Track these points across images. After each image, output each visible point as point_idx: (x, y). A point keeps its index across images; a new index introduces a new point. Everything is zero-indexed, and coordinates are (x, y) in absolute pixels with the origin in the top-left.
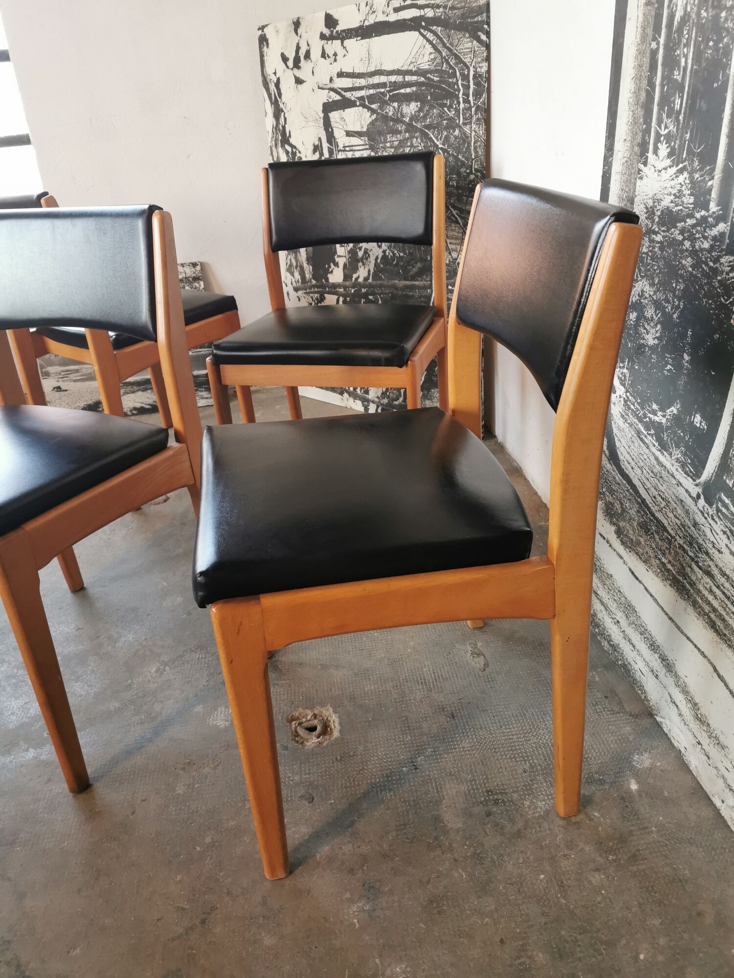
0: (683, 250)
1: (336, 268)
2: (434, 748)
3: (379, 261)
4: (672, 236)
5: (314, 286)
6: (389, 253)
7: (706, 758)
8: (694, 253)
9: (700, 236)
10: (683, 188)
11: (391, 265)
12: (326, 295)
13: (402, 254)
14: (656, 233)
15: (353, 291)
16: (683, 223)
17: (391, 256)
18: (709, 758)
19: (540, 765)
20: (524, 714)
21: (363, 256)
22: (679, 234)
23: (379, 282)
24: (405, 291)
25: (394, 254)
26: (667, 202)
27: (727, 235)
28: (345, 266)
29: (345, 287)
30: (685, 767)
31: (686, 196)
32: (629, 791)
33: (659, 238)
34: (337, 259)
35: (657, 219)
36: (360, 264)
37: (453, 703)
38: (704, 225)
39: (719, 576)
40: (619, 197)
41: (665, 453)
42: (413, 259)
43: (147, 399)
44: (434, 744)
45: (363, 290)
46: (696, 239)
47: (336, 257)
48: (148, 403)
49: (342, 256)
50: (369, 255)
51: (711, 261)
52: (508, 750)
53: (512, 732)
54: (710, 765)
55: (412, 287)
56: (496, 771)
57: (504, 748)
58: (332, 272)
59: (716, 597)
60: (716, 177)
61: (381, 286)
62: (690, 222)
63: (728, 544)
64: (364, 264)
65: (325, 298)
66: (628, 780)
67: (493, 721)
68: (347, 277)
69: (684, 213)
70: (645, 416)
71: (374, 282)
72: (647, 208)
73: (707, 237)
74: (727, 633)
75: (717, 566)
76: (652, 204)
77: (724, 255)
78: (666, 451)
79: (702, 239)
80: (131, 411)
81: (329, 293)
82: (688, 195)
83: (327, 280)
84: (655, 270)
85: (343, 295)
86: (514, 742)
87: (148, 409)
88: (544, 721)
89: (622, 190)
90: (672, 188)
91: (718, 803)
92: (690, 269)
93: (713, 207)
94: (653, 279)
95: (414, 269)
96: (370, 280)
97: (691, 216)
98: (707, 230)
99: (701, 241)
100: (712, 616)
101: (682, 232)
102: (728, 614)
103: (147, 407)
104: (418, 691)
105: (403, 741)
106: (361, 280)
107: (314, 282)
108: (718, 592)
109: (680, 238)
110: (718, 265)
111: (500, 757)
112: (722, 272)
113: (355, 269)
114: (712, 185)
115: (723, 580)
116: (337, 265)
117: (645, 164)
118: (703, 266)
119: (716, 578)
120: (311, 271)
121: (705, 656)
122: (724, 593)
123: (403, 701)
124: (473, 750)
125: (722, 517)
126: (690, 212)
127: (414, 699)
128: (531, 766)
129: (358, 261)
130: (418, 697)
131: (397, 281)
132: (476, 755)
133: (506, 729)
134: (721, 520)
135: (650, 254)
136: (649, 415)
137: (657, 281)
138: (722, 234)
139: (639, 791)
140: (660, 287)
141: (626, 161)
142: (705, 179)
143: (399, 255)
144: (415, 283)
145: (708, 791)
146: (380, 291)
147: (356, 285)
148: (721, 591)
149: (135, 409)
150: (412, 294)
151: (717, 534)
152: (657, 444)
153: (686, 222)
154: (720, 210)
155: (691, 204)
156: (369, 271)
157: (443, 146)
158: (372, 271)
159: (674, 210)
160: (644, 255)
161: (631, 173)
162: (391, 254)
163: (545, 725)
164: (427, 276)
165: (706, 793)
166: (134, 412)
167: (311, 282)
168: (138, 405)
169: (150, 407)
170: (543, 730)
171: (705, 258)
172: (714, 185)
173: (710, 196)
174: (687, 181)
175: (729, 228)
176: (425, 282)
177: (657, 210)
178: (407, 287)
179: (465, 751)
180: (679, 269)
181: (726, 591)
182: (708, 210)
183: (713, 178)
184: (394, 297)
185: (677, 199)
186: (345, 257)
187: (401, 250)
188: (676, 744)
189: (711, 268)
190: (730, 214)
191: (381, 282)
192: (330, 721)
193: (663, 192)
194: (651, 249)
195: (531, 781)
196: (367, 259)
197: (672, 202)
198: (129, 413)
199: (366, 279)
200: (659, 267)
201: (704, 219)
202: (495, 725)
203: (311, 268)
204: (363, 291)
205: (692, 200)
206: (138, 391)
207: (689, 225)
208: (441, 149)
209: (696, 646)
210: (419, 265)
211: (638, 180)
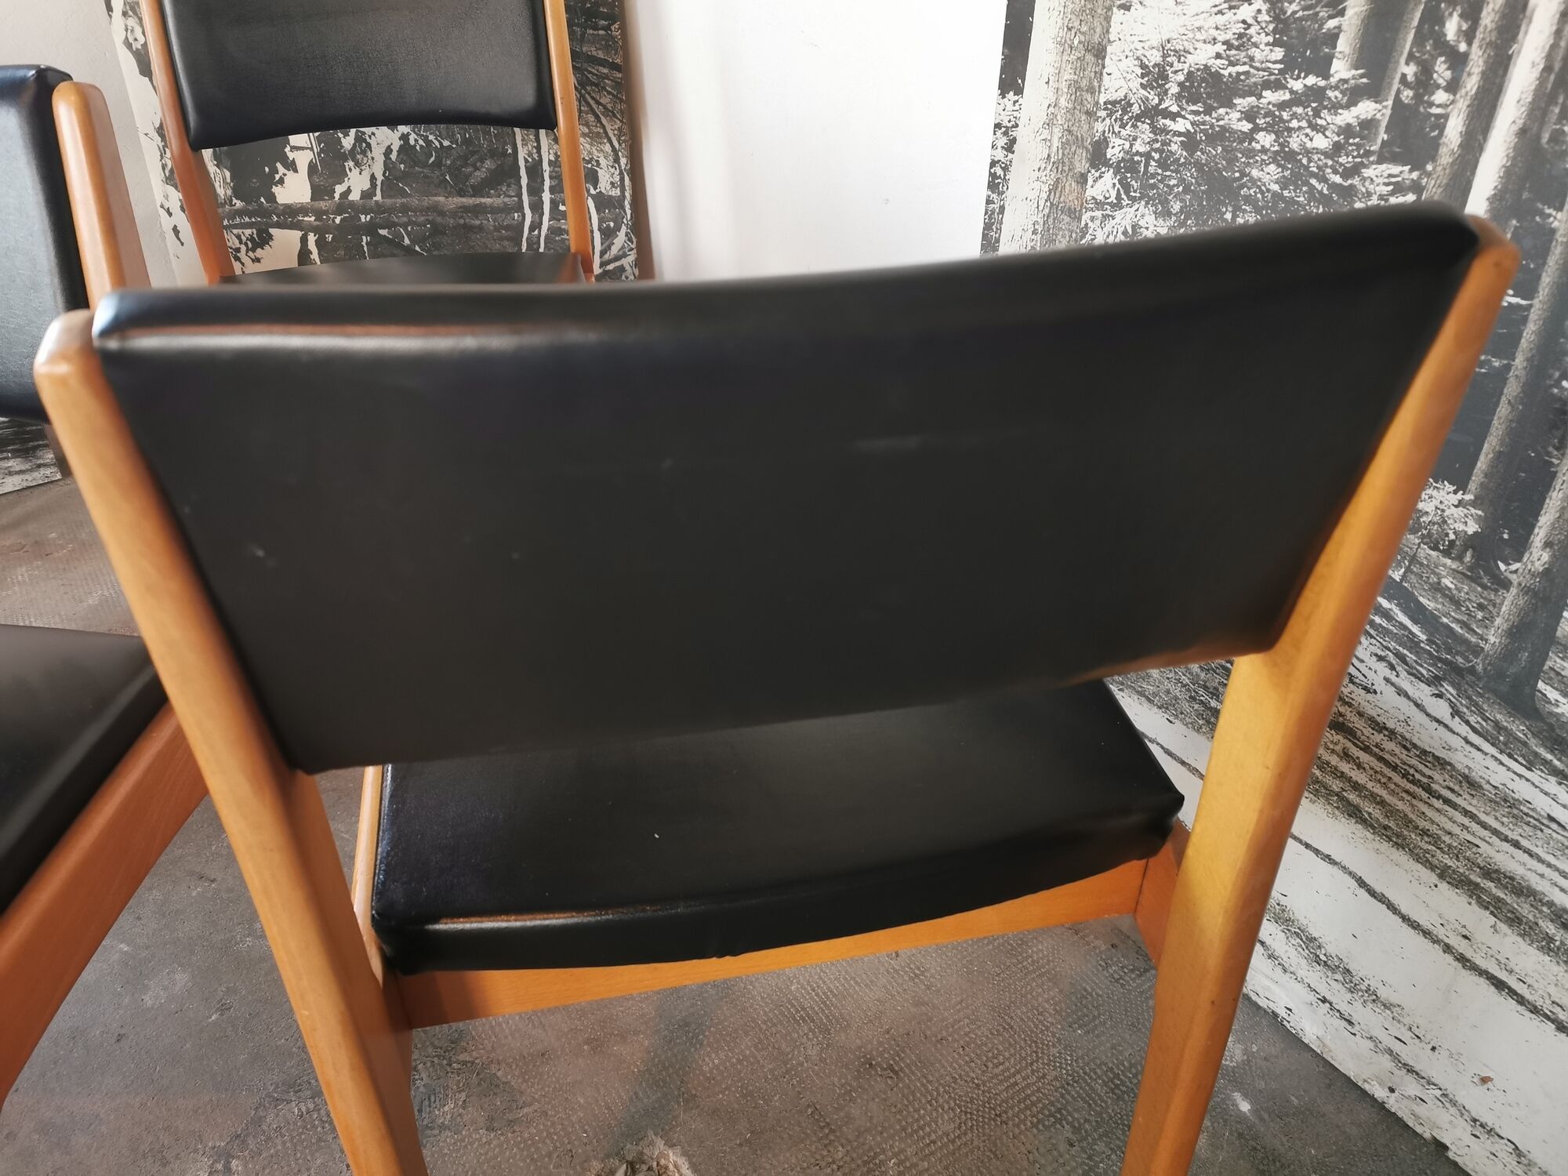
0: (1254, 149)
1: (290, 174)
2: (895, 1155)
3: (394, 156)
4: (1221, 123)
5: (240, 213)
6: (416, 140)
7: (1344, 1023)
8: (1284, 156)
9: (1304, 124)
10: (1252, 31)
11: (425, 165)
12: (272, 231)
13: (446, 143)
14: (1173, 117)
15: (338, 220)
16: (1252, 100)
17: (421, 146)
18: (1350, 1023)
19: (1086, 1120)
20: (1009, 1024)
21: (354, 145)
22: (1239, 120)
23: (399, 201)
24: (462, 217)
25: (428, 142)
26: (1203, 56)
27: (1384, 124)
28: (312, 169)
29: (319, 214)
30: (1295, 1041)
31: (1262, 46)
32: (1241, 1118)
33: (1181, 125)
34: (291, 155)
35: (1174, 89)
36: (351, 164)
37: (880, 1044)
38: (1314, 105)
39: (1368, 731)
40: (1059, 43)
42: (473, 153)
44: (892, 1147)
45: (363, 217)
46: (1290, 130)
47: (287, 149)
49: (303, 148)
50: (369, 146)
51: (1335, 172)
52: (1021, 1111)
53: (1008, 1069)
54: (1354, 1034)
55: (478, 210)
56: (1025, 1163)
57: (1012, 1108)
58: (281, 181)
59: (1359, 766)
60: (1349, 13)
61: (405, 209)
62: (1270, 96)
63: (1393, 678)
64: (357, 164)
65: (271, 237)
66: (1229, 1097)
67: (967, 1058)
68: (318, 192)
69: (1253, 80)
71: (388, 201)
72: (1143, 66)
73: (1321, 126)
74: (1392, 824)
75: (1361, 714)
76: (1159, 60)
77: (1372, 163)
79: (1308, 131)
81: (279, 226)
82: (1267, 44)
83: (272, 198)
84: (1171, 188)
85: (315, 230)
86: (1023, 1089)
88: (1047, 1029)
89: (1069, 29)
90: (1217, 28)
91: (1380, 1093)
92: (1276, 187)
93: (1341, 69)
94: (1165, 202)
95: (477, 173)
96: (378, 197)
97: (1278, 86)
98: (1324, 113)
99: (1307, 135)
100: (1352, 797)
101: (1250, 115)
102: (1393, 793)
104: (805, 1040)
105: (834, 1162)
106: (355, 196)
107: (239, 204)
108: (1364, 757)
109: (1246, 126)
110: (1356, 181)
111: (1017, 1131)
112: (1369, 194)
113: (341, 175)
114: (1339, 27)
115: (1378, 737)
116: (292, 166)
118: (1313, 181)
119: (1359, 733)
120: (229, 180)
121: (1333, 862)
122: (1381, 759)
123: (788, 1072)
124: (965, 1134)
125: (1372, 632)
126: (1273, 77)
127: (807, 1059)
128: (1076, 1130)
129: (344, 157)
130: (813, 1052)
131: (441, 199)
132: (976, 1143)
133: (996, 1066)
134: (1372, 637)
135: (1156, 156)
137: (1176, 207)
138: (1368, 126)
139: (1254, 1111)
140: (1186, 219)
142: (1317, 14)
143: (441, 144)
144: (483, 200)
145: (1351, 1075)
146: (405, 219)
147: (344, 205)
148: (1375, 755)
150: (477, 222)
151: (1362, 661)
153: (1260, 97)
154: (1362, 76)
155: (1275, 62)
156: (373, 178)
158: (380, 178)
159: (1226, 73)
160: (1137, 158)
162: (421, 142)
163: (1054, 1035)
164: (509, 186)
165: (1348, 1079)
167: (231, 205)
170: (1054, 1046)
171: (1318, 167)
172: (1344, 27)
173: (1335, 47)
174: (1264, 17)
175: (1388, 112)
176: (507, 200)
177: (1176, 72)
178: (466, 209)
179: (953, 1141)
180: (1242, 186)
181: (1387, 756)
182: (1326, 76)
183: (1342, 13)
184: (437, 230)
185: (1233, 52)
186: (312, 149)
187: (444, 133)
188: (1263, 1003)
189: (1334, 187)
190: (1390, 85)
191: (404, 200)
192: (666, 1168)
193: (1191, 35)
194: (1157, 145)
195: (1090, 1158)
196: (364, 153)
197: (1218, 56)
199: (367, 195)
200: (1182, 181)
201: (1316, 93)
202: (973, 1065)
203: (228, 174)
204: (363, 220)
205: (1279, 53)
207: (1269, 103)
209: (1307, 846)
210: (488, 164)
211: (1115, 9)
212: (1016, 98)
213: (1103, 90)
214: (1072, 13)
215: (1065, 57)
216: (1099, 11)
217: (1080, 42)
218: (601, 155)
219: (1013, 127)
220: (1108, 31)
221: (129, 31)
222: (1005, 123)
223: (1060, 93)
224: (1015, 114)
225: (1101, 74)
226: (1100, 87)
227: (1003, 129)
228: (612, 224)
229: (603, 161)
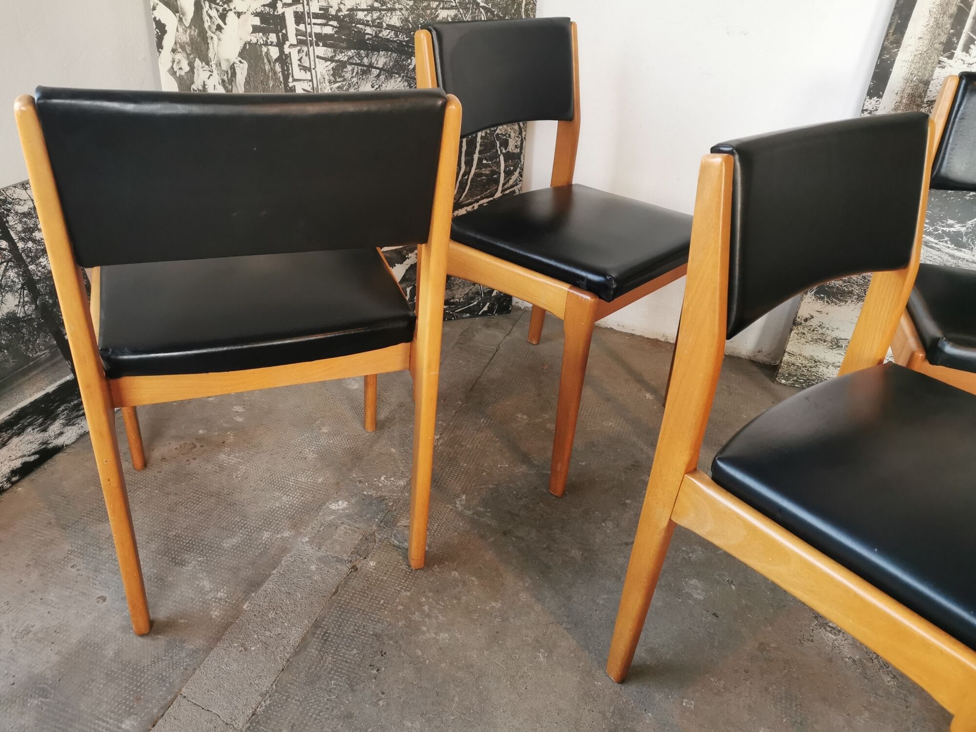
40: (905, 79)
41: (963, 250)
43: (29, 446)
48: (33, 451)
70: (936, 230)
78: (965, 248)
80: (9, 480)
87: (35, 460)
89: (912, 74)
103: (32, 458)
117: (951, 57)
136: (942, 228)
141: (921, 54)
149: (14, 472)
152: (953, 246)
157: (485, 5)
161: (927, 63)
166: (14, 479)
168: (18, 464)
169: (37, 456)
198: (7, 486)
206: (10, 438)
208: (483, 7)
211: (937, 68)
212: (878, 99)
213: (926, 96)
214: (914, 68)
215: (908, 84)
216: (929, 68)
217: (917, 79)
218: (512, 131)
219: (875, 110)
220: (932, 76)
221: (176, 63)
222: (870, 108)
223: (903, 97)
224: (876, 105)
225: (926, 91)
226: (925, 96)
227: (869, 111)
228: (512, 168)
229: (512, 134)
